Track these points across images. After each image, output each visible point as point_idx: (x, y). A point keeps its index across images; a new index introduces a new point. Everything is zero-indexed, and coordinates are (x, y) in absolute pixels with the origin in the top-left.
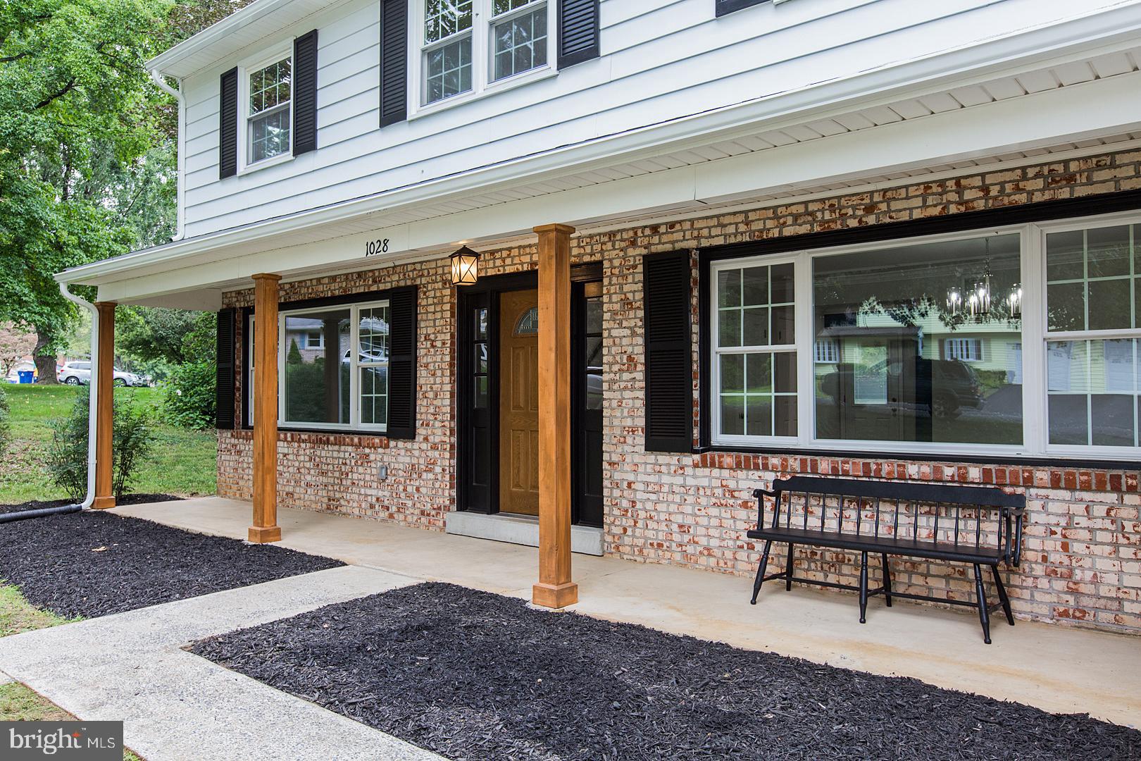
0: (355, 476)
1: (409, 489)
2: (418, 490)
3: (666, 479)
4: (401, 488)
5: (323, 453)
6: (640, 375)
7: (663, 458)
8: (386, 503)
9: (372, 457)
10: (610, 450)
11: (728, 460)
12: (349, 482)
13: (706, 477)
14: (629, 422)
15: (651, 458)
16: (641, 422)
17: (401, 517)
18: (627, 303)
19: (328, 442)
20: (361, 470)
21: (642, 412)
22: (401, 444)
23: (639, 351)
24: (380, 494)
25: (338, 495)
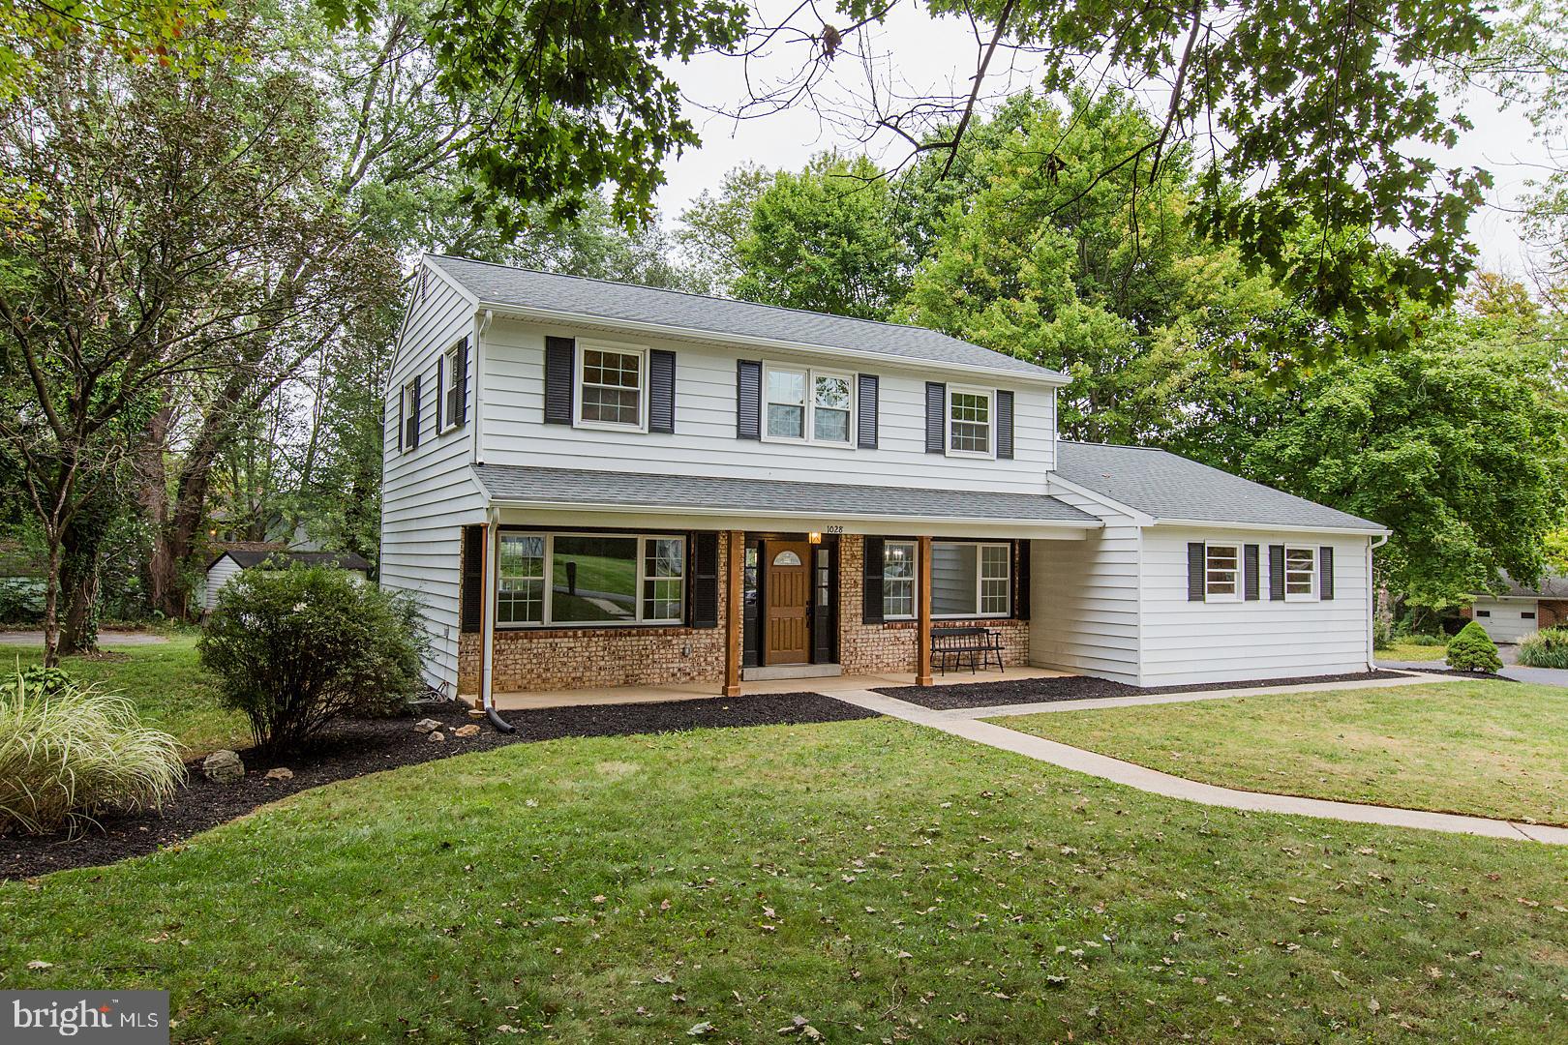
0: (656, 656)
1: (709, 659)
2: (717, 659)
3: (871, 636)
4: (702, 659)
5: (620, 643)
6: (859, 590)
7: (869, 627)
8: (688, 670)
9: (674, 642)
10: (844, 624)
11: (899, 626)
12: (649, 661)
13: (888, 634)
14: (854, 611)
15: (864, 627)
16: (860, 611)
17: (702, 678)
18: (853, 556)
19: (629, 634)
20: (663, 651)
21: (860, 606)
22: (702, 631)
23: (859, 578)
24: (682, 665)
25: (636, 672)
